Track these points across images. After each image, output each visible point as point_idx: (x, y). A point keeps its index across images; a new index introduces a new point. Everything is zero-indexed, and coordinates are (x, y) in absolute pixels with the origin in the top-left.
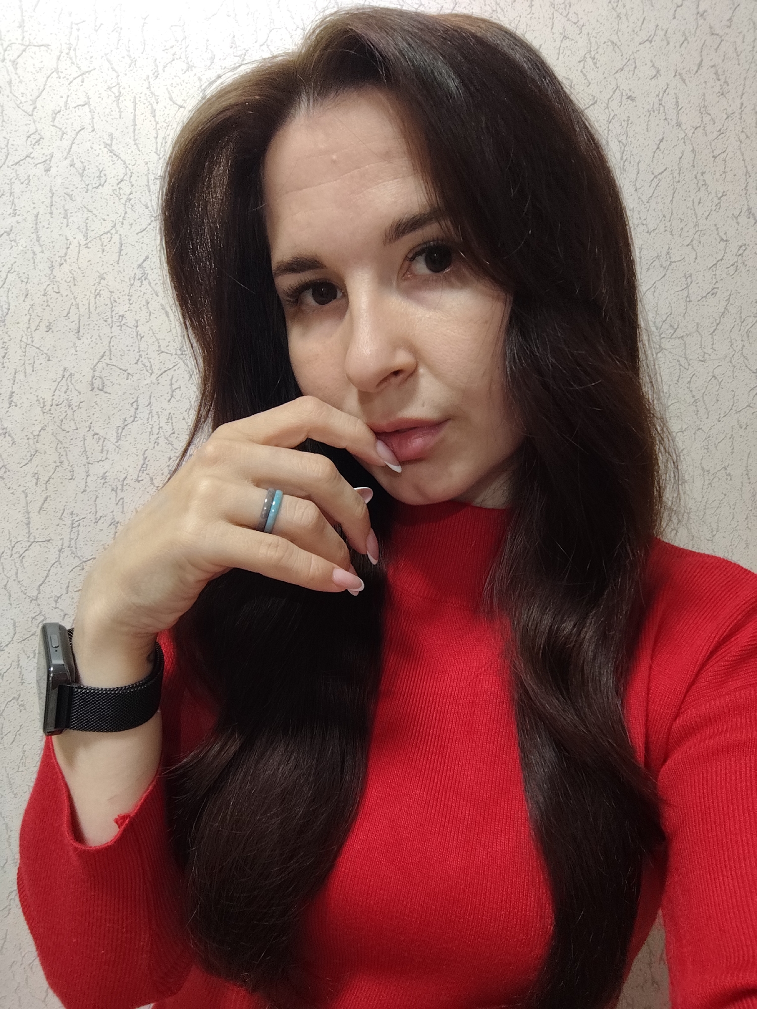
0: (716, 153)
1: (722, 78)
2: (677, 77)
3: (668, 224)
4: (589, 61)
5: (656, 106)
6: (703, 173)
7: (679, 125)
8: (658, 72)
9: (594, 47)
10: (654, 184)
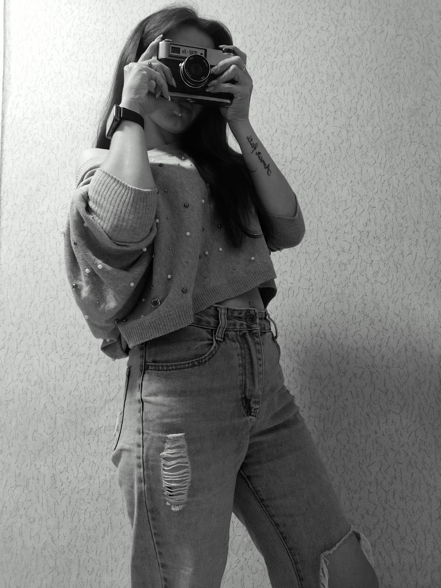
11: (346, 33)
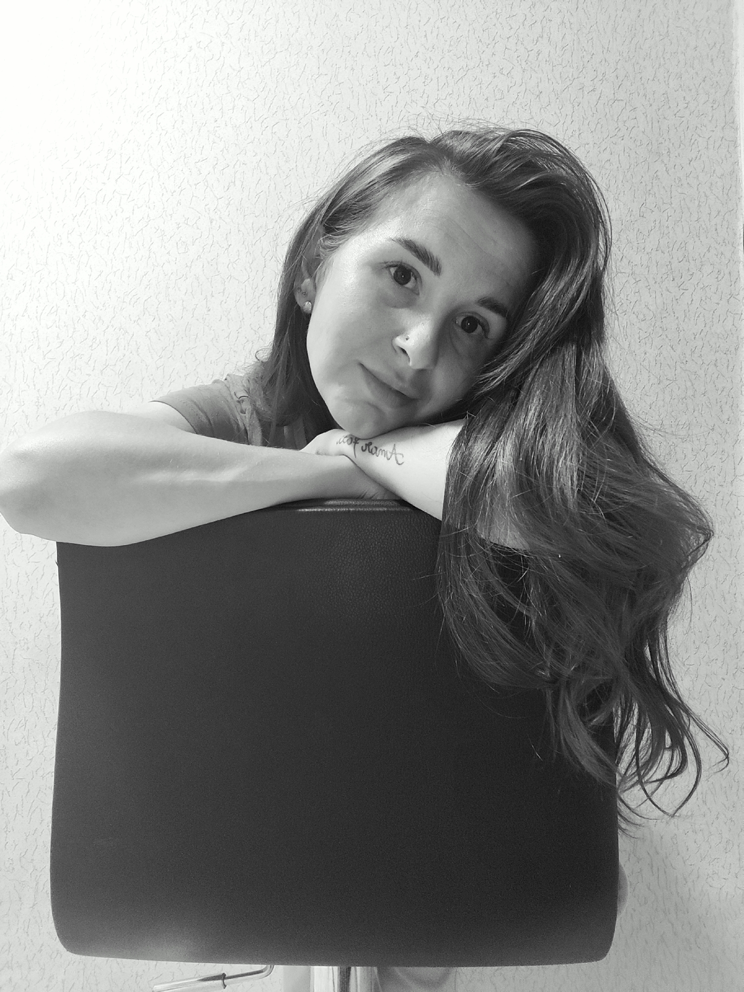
0: (286, 184)
1: (286, 156)
2: (265, 155)
3: (265, 213)
4: (225, 151)
5: (256, 167)
6: (280, 193)
7: (267, 174)
8: (256, 153)
9: (227, 146)
10: (257, 197)
11: (538, 83)
